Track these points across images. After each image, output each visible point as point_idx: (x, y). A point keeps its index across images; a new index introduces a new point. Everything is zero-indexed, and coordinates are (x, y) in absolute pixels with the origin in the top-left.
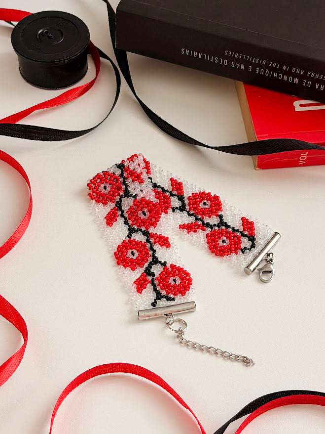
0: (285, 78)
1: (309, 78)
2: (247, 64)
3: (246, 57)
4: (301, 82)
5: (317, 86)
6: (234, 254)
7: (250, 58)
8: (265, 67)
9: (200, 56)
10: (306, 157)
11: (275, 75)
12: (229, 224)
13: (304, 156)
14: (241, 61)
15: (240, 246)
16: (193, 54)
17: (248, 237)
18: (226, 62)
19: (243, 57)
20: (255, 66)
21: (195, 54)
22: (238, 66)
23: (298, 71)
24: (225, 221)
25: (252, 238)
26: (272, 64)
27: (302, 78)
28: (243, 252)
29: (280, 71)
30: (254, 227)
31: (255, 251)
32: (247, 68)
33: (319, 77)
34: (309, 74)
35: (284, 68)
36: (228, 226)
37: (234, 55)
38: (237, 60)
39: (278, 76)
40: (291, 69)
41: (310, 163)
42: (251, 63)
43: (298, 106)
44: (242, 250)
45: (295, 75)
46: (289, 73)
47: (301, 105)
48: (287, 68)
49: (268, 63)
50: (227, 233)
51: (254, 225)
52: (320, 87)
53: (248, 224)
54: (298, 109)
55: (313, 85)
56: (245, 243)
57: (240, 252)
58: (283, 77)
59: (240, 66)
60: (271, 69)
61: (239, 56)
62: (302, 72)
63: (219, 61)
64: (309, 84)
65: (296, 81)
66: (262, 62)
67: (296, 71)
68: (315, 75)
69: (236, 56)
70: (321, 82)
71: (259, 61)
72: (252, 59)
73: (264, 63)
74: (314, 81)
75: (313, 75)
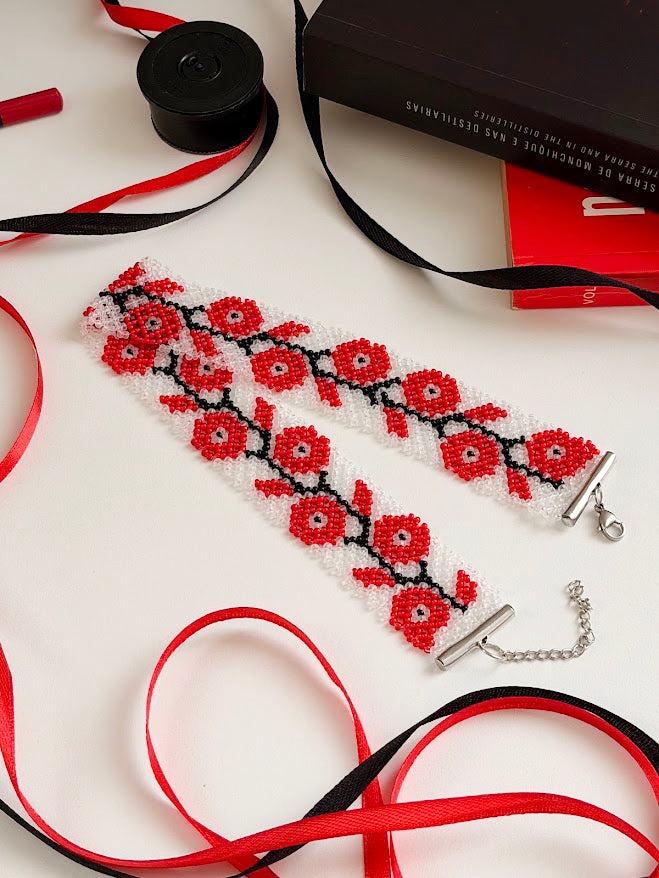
0: (571, 161)
1: (607, 165)
2: (511, 134)
3: (508, 124)
4: (595, 168)
5: (621, 177)
7: (513, 126)
8: (539, 141)
9: (436, 115)
10: (594, 294)
11: (555, 155)
13: (591, 292)
14: (499, 129)
16: (425, 111)
18: (476, 128)
19: (502, 122)
20: (523, 138)
21: (428, 112)
22: (495, 135)
23: (590, 152)
26: (549, 138)
27: (596, 163)
29: (561, 149)
32: (509, 140)
33: (624, 163)
34: (607, 158)
35: (569, 145)
37: (490, 118)
38: (494, 127)
39: (559, 156)
40: (579, 148)
41: (601, 302)
42: (516, 133)
43: (590, 207)
45: (585, 158)
46: (576, 154)
47: (595, 206)
48: (572, 146)
49: (542, 136)
52: (625, 179)
54: (589, 212)
55: (615, 175)
58: (567, 159)
59: (499, 135)
60: (548, 145)
61: (497, 120)
62: (597, 154)
63: (466, 125)
64: (609, 173)
65: (588, 166)
66: (533, 133)
67: (587, 151)
68: (617, 161)
69: (493, 120)
70: (627, 172)
71: (529, 131)
72: (518, 127)
73: (537, 134)
74: (616, 169)
75: (614, 160)
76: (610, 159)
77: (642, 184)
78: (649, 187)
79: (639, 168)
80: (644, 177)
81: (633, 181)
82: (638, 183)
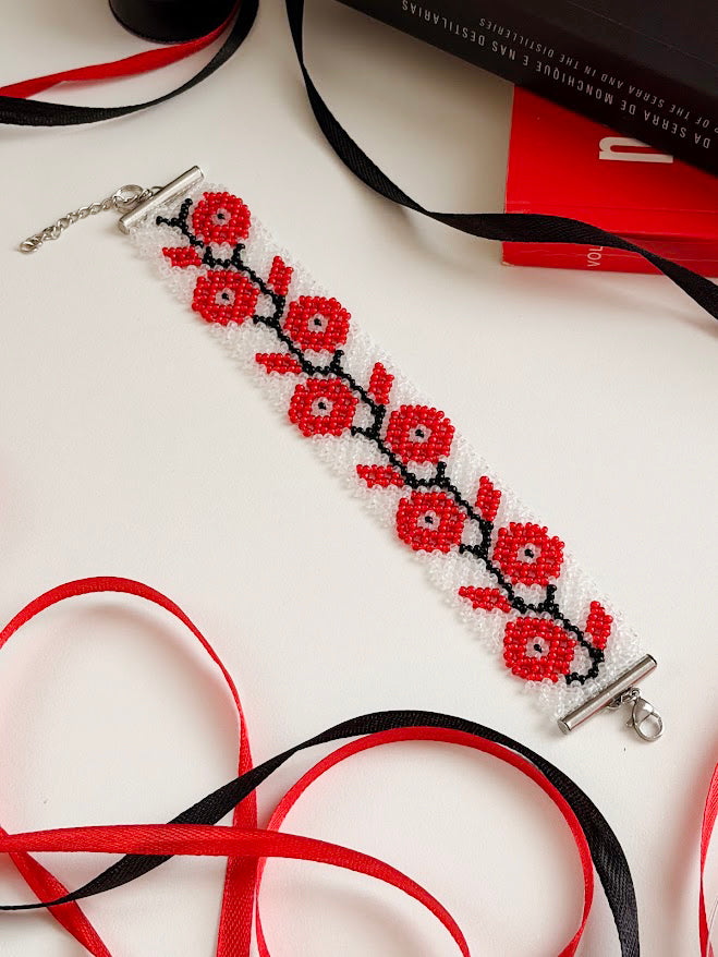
0: (589, 90)
1: (632, 99)
2: (521, 51)
3: (519, 38)
4: (617, 103)
5: (647, 116)
6: (550, 681)
7: (524, 41)
8: (554, 63)
9: (436, 19)
10: (600, 255)
11: (571, 81)
12: (561, 611)
13: (595, 253)
14: (509, 44)
15: (568, 667)
16: (423, 14)
17: (591, 650)
18: (482, 41)
19: (512, 35)
20: (535, 57)
21: (428, 16)
22: (503, 51)
23: (612, 81)
24: (556, 601)
25: (597, 655)
26: (565, 60)
27: (620, 95)
28: (568, 682)
29: (579, 75)
30: (609, 628)
31: (593, 686)
32: (520, 58)
33: (651, 99)
34: (631, 90)
35: (588, 70)
36: (556, 614)
37: (497, 29)
38: (502, 41)
39: (576, 84)
40: (599, 75)
41: (607, 266)
42: (527, 51)
43: (609, 148)
44: (567, 676)
45: (606, 88)
46: (596, 83)
47: (615, 149)
48: (591, 72)
49: (557, 56)
50: (551, 627)
51: (611, 625)
52: (651, 118)
53: (599, 619)
54: (606, 154)
56: (580, 662)
57: (562, 679)
58: (585, 87)
59: (507, 51)
60: (564, 68)
61: (505, 32)
62: (620, 85)
63: (470, 34)
64: (633, 109)
65: (609, 99)
66: (547, 51)
67: (608, 79)
68: (643, 95)
69: (501, 31)
70: (654, 110)
71: (542, 49)
72: (529, 44)
73: (551, 53)
74: (642, 106)
75: (639, 94)
76: (635, 91)
77: (671, 126)
78: (679, 131)
79: (667, 106)
80: (673, 118)
81: (661, 122)
82: (666, 125)
